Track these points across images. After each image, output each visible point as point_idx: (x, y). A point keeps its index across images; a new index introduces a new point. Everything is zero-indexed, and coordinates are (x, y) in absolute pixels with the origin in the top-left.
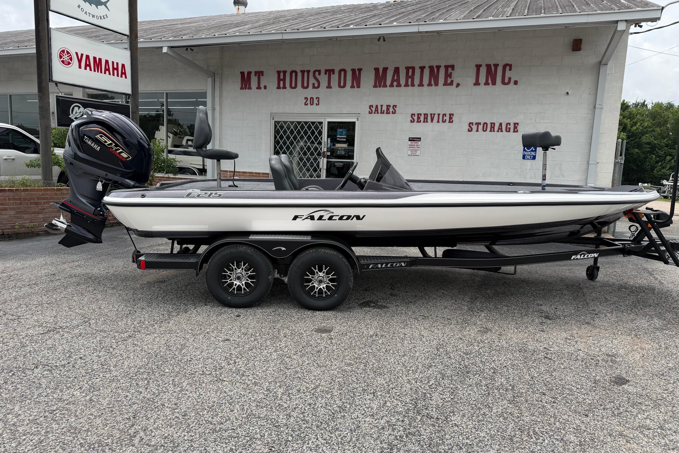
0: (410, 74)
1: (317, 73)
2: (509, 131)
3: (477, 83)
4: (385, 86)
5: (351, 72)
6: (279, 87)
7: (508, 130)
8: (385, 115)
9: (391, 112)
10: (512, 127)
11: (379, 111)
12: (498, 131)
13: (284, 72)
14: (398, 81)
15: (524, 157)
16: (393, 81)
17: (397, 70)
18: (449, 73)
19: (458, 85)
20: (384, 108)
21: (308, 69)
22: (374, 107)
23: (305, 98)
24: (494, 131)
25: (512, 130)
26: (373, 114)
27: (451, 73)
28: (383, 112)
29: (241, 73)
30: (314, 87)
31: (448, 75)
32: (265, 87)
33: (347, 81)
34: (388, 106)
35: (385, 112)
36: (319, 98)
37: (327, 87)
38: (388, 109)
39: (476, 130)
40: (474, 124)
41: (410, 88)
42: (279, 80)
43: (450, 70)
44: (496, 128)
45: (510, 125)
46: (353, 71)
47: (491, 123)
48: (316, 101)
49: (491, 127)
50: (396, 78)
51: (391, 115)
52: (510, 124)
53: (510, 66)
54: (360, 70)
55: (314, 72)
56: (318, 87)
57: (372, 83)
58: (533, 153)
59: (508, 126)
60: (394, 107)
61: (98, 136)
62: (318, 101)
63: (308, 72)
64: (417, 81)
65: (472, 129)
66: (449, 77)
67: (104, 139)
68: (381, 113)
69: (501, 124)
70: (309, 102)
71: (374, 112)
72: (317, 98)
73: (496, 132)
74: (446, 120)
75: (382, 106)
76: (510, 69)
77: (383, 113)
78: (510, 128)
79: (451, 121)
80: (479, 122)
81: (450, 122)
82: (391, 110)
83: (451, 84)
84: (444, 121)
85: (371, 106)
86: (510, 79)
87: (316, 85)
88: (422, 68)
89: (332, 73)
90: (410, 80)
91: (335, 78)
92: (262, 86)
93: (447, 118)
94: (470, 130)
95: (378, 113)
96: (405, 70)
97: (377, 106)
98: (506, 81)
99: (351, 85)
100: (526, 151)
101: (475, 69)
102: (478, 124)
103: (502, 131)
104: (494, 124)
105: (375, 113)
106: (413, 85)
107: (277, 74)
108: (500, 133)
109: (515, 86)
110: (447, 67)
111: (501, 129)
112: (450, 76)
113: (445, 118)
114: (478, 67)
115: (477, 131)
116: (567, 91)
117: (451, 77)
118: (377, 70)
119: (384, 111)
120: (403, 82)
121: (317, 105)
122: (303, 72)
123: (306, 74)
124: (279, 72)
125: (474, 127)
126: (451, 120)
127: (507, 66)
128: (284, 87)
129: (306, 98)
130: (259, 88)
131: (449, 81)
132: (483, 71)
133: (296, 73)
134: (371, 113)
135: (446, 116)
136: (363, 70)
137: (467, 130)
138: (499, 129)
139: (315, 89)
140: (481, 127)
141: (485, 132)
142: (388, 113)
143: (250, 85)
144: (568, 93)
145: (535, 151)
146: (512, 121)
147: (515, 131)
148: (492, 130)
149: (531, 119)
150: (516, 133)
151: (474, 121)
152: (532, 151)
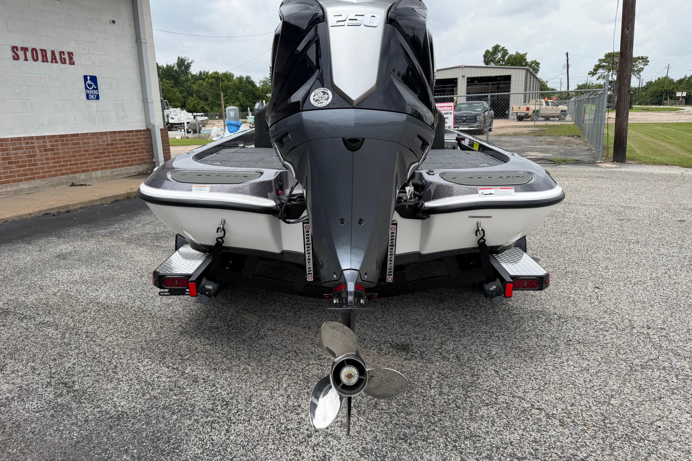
2: (65, 63)
7: (63, 62)
10: (66, 56)
12: (52, 62)
15: (88, 98)
24: (48, 62)
25: (67, 61)
39: (23, 58)
40: (19, 49)
44: (49, 59)
47: (42, 50)
49: (43, 56)
52: (63, 53)
58: (95, 92)
59: (63, 57)
65: (17, 55)
69: (53, 52)
73: (50, 63)
78: (65, 59)
80: (25, 46)
94: (16, 58)
100: (88, 89)
102: (25, 49)
103: (57, 62)
104: (45, 51)
108: (54, 65)
109: (57, 2)
111: (55, 59)
115: (26, 59)
116: (112, 19)
125: (21, 53)
137: (12, 58)
138: (52, 59)
140: (29, 54)
141: (36, 63)
144: (114, 22)
145: (97, 89)
146: (66, 49)
147: (72, 63)
148: (45, 60)
149: (84, 49)
150: (73, 66)
151: (19, 45)
152: (94, 89)
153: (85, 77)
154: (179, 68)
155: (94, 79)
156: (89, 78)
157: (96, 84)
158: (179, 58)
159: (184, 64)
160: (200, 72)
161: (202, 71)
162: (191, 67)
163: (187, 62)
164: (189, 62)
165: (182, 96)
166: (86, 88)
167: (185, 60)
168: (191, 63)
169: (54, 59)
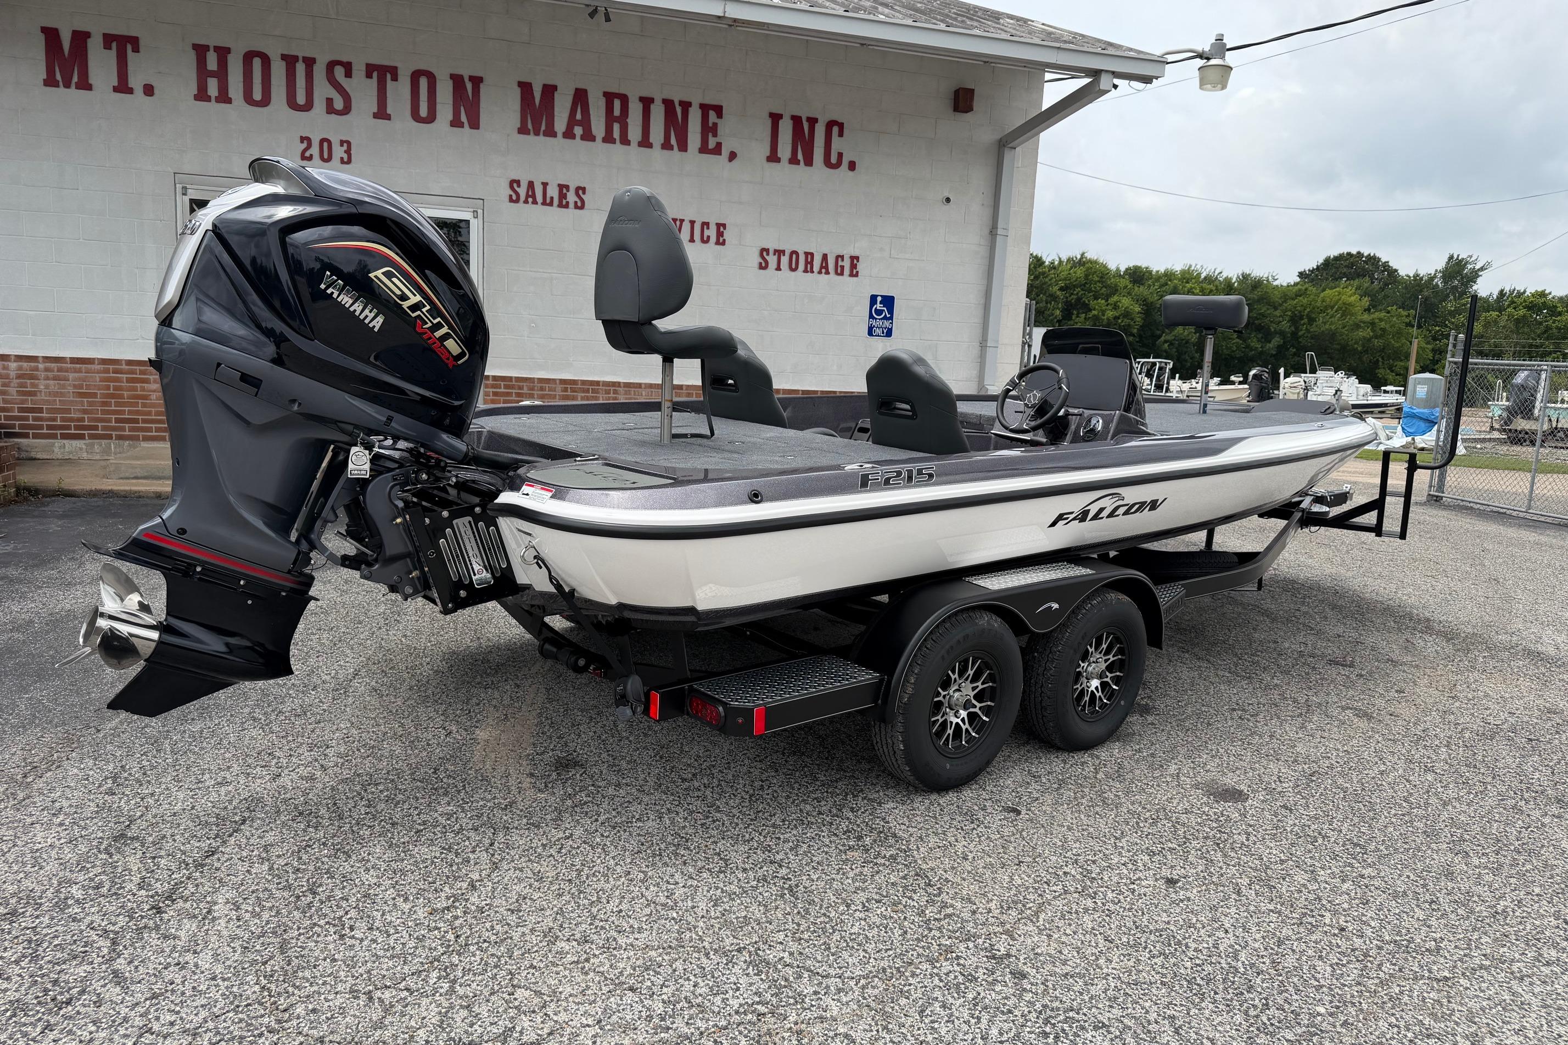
0: (617, 112)
1: (339, 72)
2: (842, 274)
3: (773, 158)
4: (551, 133)
5: (450, 83)
6: (202, 95)
7: (839, 272)
8: (555, 210)
9: (572, 205)
10: (847, 264)
11: (539, 198)
12: (820, 272)
13: (223, 53)
14: (586, 124)
15: (870, 333)
16: (572, 123)
17: (580, 97)
18: (710, 125)
19: (733, 156)
20: (553, 192)
21: (309, 54)
22: (524, 185)
23: (303, 139)
24: (812, 272)
25: (847, 271)
26: (521, 204)
27: (715, 125)
28: (548, 201)
29: (44, 30)
30: (330, 109)
31: (708, 130)
32: (149, 90)
33: (439, 107)
34: (563, 188)
35: (556, 202)
36: (349, 143)
37: (376, 116)
38: (562, 196)
39: (775, 266)
40: (771, 252)
41: (618, 147)
42: (203, 73)
43: (712, 116)
44: (816, 267)
45: (843, 260)
46: (457, 80)
47: (807, 254)
48: (339, 152)
49: (807, 263)
50: (579, 116)
51: (571, 211)
52: (842, 257)
53: (841, 126)
54: (477, 81)
55: (331, 65)
56: (347, 110)
57: (516, 122)
58: (887, 324)
59: (840, 263)
60: (580, 190)
61: (379, 273)
62: (348, 152)
63: (310, 62)
64: (635, 133)
65: (767, 262)
66: (710, 135)
67: (396, 286)
68: (544, 203)
69: (825, 257)
70: (315, 150)
71: (523, 197)
72: (342, 143)
73: (815, 274)
74: (709, 237)
75: (545, 185)
76: (841, 134)
77: (551, 204)
78: (842, 267)
79: (720, 242)
80: (781, 248)
81: (718, 243)
82: (571, 197)
83: (717, 150)
84: (705, 241)
85: (514, 183)
86: (840, 155)
87: (339, 104)
88: (647, 102)
89: (389, 76)
90: (616, 127)
91: (399, 93)
92: (136, 81)
93: (712, 232)
94: (763, 266)
95: (535, 202)
96: (604, 100)
97: (531, 185)
98: (834, 160)
99: (450, 117)
100: (874, 318)
101: (769, 122)
102: (779, 253)
103: (827, 273)
104: (812, 254)
105: (526, 202)
106: (625, 141)
107: (192, 55)
108: (824, 277)
109: (851, 173)
110: (705, 108)
111: (827, 268)
112: (714, 130)
113: (707, 233)
114: (775, 118)
115: (779, 269)
116: (947, 195)
117: (715, 135)
118: (525, 88)
119: (552, 198)
120: (598, 128)
121: (342, 161)
122: (290, 61)
123: (300, 68)
124: (201, 51)
125: (772, 259)
126: (721, 240)
127: (835, 126)
128: (224, 98)
129: (305, 139)
130: (123, 87)
131: (712, 143)
132: (786, 129)
133: (266, 60)
134: (517, 201)
135: (708, 228)
136: (485, 82)
137: (757, 265)
138: (822, 267)
139: (333, 116)
140: (785, 260)
141: (793, 273)
142: (563, 205)
143: (84, 74)
144: (948, 200)
145: (891, 318)
146: (848, 252)
147: (854, 274)
148: (809, 269)
149: (882, 250)
150: (855, 279)
151: (772, 246)
152: (885, 318)
153: (873, 299)
154: (1445, 282)
155: (889, 302)
156: (879, 299)
157: (891, 311)
158: (1451, 257)
159: (1459, 272)
160: (1502, 293)
161: (1507, 290)
162: (1479, 280)
163: (1469, 267)
164: (1477, 267)
165: (1430, 347)
166: (871, 316)
167: (1467, 263)
168: (1482, 269)
169: (824, 268)
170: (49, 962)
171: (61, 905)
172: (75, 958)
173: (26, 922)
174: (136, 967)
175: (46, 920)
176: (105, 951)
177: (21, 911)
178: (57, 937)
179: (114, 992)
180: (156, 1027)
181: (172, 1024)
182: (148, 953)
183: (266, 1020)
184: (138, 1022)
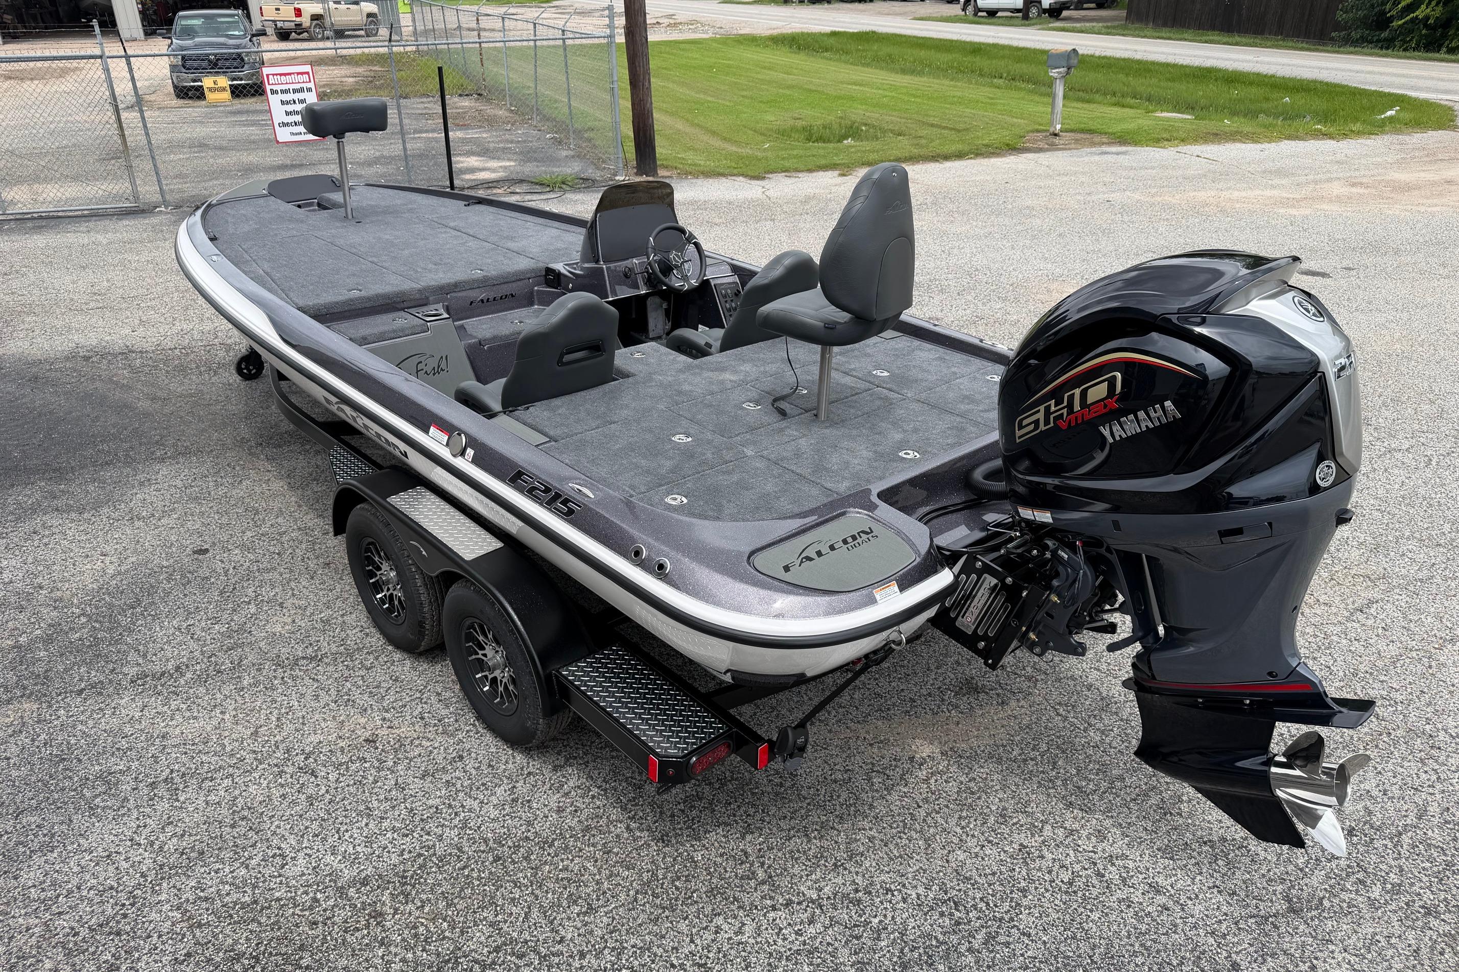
170: (1445, 855)
171: (1397, 890)
172: (1429, 845)
173: (1427, 896)
174: (1406, 811)
175: (1416, 888)
176: (1409, 834)
177: (1422, 911)
178: (1424, 869)
179: (1433, 809)
180: (1434, 777)
181: (1426, 772)
182: (1392, 813)
183: (1385, 739)
184: (1439, 786)
